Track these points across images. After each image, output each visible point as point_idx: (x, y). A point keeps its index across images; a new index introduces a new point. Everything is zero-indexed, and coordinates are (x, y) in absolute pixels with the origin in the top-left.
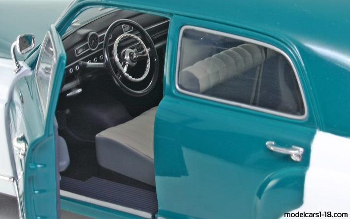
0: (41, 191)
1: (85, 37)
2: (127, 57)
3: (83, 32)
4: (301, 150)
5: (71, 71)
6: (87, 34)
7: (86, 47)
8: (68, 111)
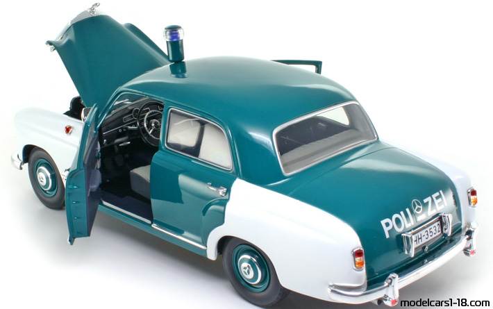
0: (77, 202)
1: (131, 111)
2: (153, 125)
3: (130, 108)
4: (225, 189)
5: (120, 131)
6: (133, 109)
7: (132, 117)
8: (127, 156)
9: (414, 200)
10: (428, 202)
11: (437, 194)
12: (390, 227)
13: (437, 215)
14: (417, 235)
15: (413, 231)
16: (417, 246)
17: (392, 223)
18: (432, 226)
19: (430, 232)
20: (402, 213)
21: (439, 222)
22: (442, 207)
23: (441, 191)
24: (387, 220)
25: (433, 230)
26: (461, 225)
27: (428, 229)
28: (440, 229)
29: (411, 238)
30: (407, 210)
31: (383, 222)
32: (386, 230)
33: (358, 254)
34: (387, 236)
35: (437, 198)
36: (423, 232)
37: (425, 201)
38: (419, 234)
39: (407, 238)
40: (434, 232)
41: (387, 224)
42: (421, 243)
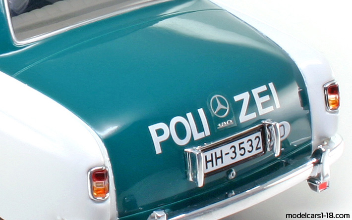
9: (216, 96)
10: (242, 101)
11: (263, 88)
12: (164, 137)
13: (259, 121)
14: (213, 152)
15: (206, 145)
16: (211, 169)
17: (170, 130)
18: (245, 140)
19: (240, 149)
20: (189, 115)
21: (259, 134)
22: (270, 109)
23: (271, 85)
24: (161, 125)
25: (247, 146)
26: (310, 140)
27: (236, 144)
28: (261, 145)
29: (199, 155)
30: (201, 111)
31: (153, 129)
32: (157, 140)
33: (99, 175)
34: (158, 150)
35: (261, 95)
36: (226, 148)
37: (237, 98)
38: (218, 150)
39: (193, 156)
40: (248, 148)
41: (160, 132)
42: (220, 165)
